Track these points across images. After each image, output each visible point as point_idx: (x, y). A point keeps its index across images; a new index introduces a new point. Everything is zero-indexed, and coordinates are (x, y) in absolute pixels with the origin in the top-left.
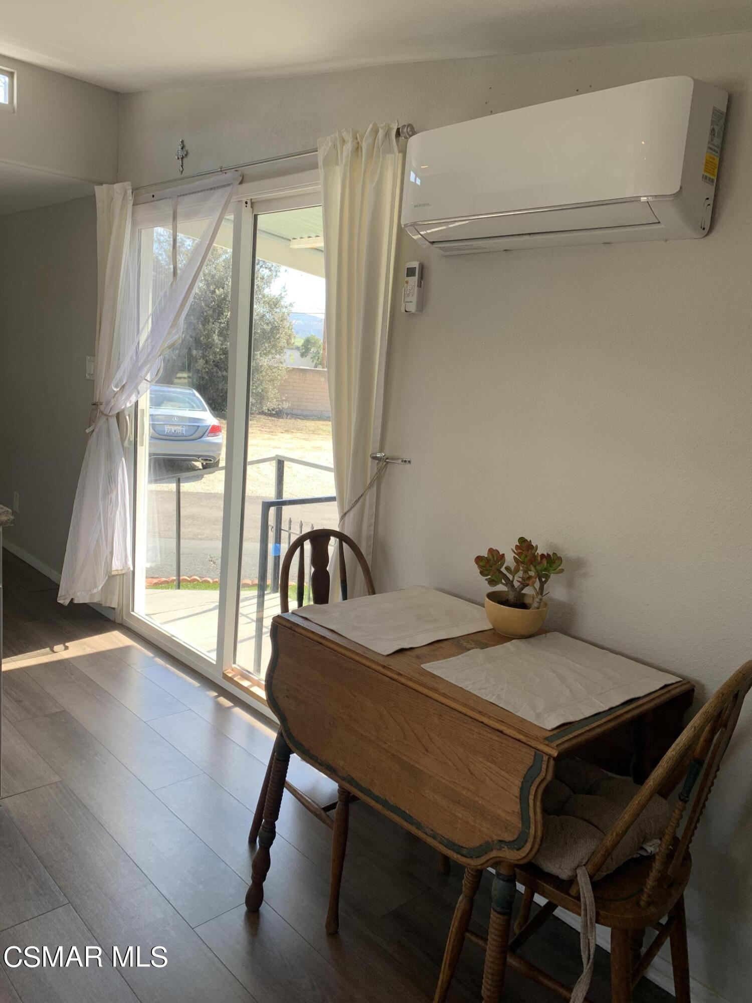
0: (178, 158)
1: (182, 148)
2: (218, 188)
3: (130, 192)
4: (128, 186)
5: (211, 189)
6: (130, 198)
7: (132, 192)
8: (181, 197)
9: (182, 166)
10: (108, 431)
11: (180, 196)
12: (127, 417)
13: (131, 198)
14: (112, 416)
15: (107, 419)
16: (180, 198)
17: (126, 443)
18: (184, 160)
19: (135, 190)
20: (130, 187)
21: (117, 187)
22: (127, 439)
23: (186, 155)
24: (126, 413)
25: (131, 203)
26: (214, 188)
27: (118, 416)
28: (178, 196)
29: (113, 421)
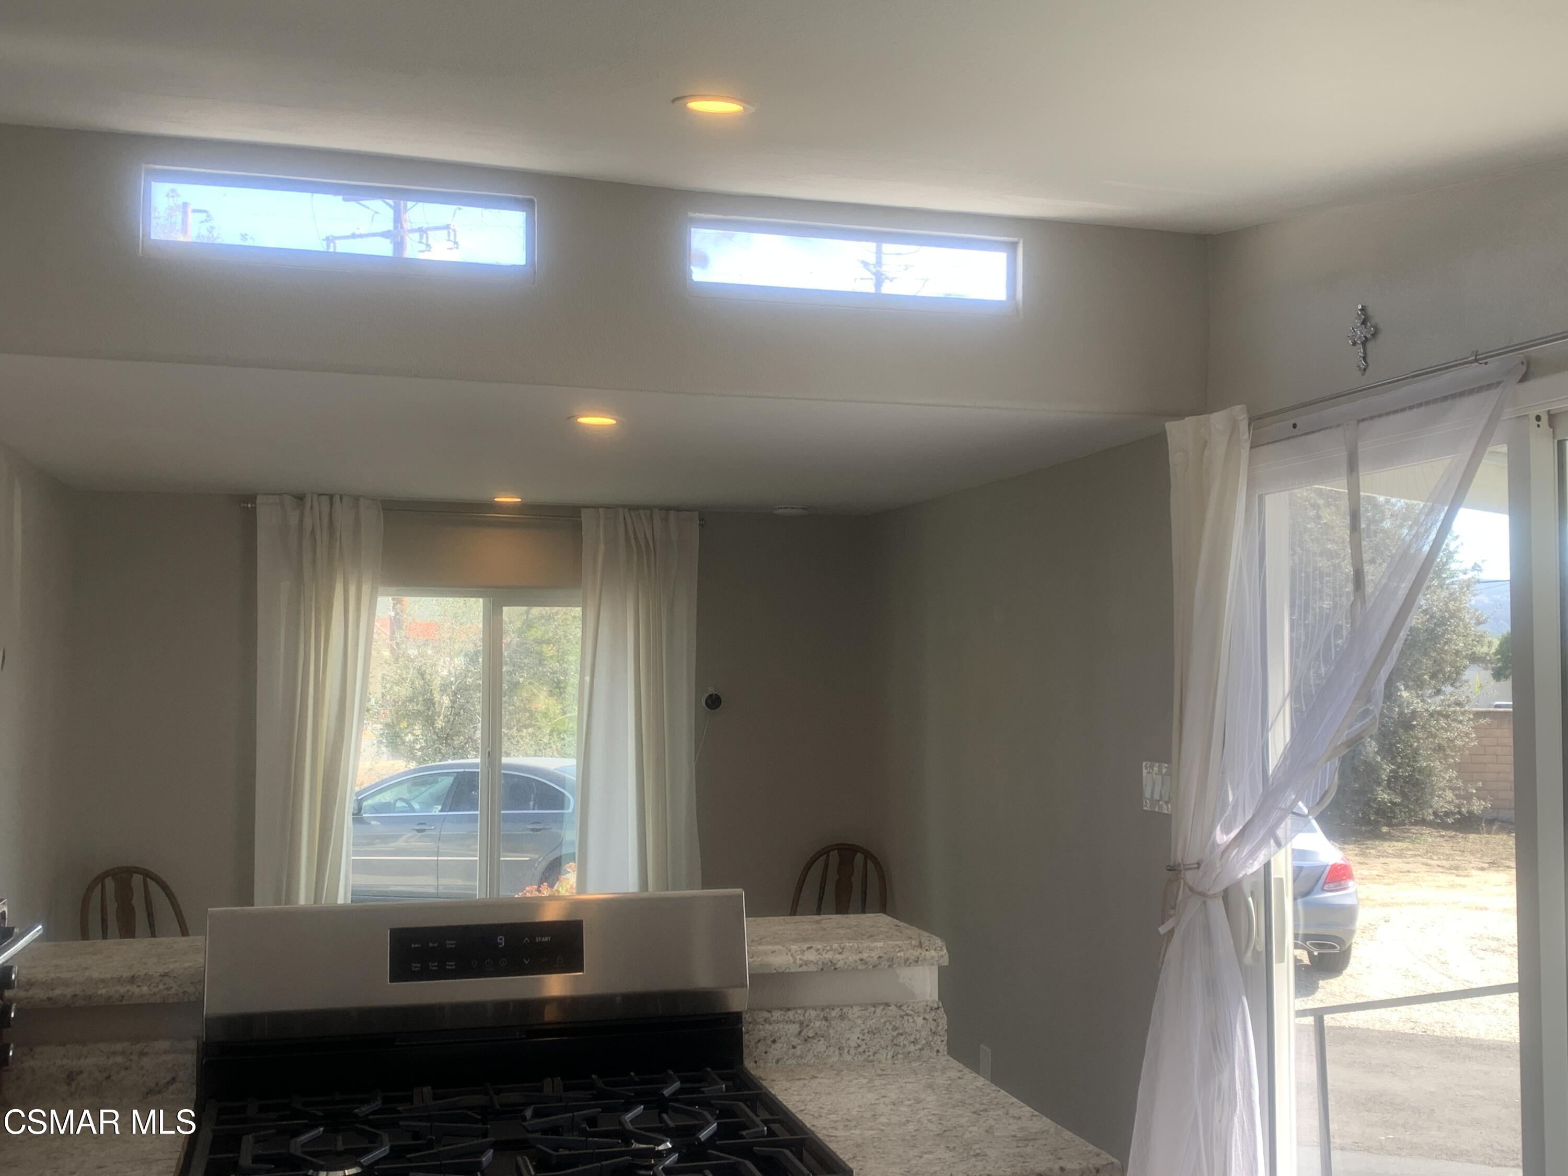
0: (1354, 343)
1: (1364, 323)
2: (1462, 394)
3: (1243, 425)
4: (1240, 413)
5: (1445, 399)
6: (1244, 435)
7: (1249, 425)
8: (1366, 424)
9: (1365, 358)
10: (1207, 930)
11: (1363, 420)
12: (1250, 899)
13: (1246, 436)
14: (1214, 896)
15: (1204, 903)
16: (1361, 424)
17: (1248, 958)
18: (1370, 345)
19: (1255, 420)
20: (1245, 416)
21: (1218, 420)
22: (1251, 948)
23: (1374, 335)
24: (1247, 889)
25: (1247, 445)
26: (1453, 396)
27: (1226, 895)
28: (1359, 421)
29: (1217, 908)
